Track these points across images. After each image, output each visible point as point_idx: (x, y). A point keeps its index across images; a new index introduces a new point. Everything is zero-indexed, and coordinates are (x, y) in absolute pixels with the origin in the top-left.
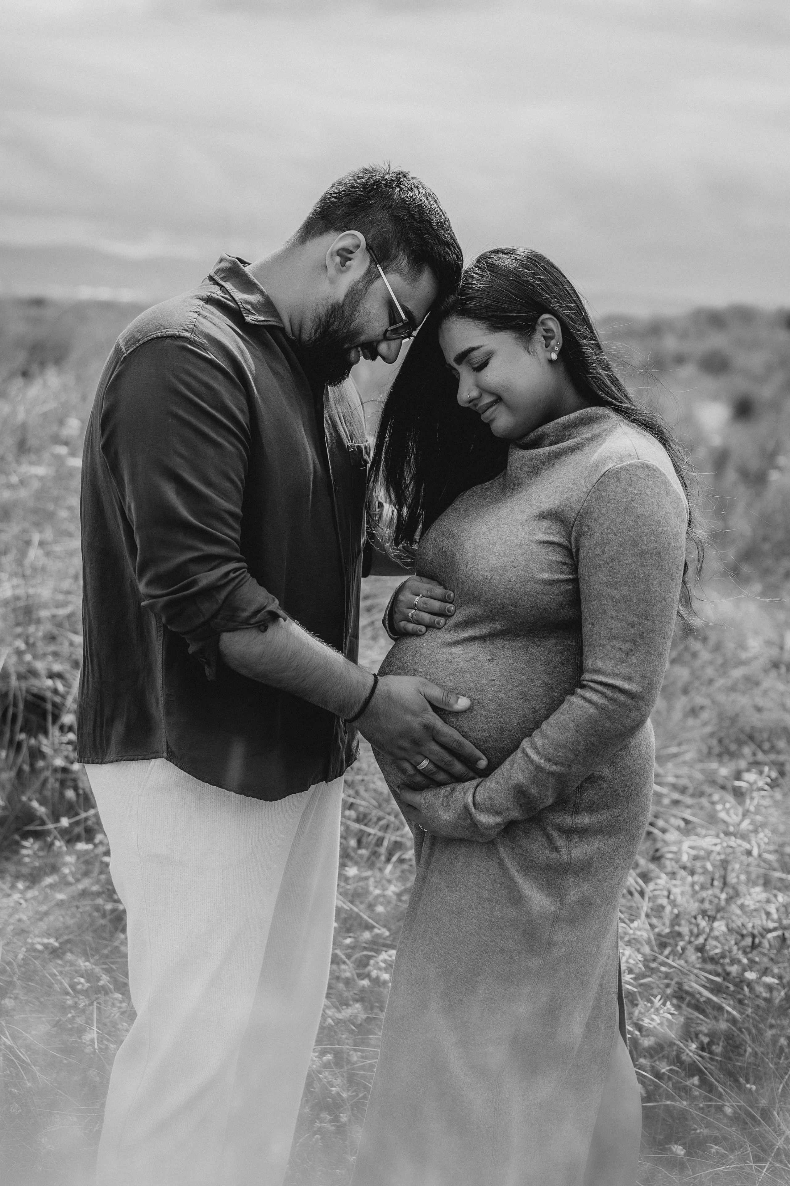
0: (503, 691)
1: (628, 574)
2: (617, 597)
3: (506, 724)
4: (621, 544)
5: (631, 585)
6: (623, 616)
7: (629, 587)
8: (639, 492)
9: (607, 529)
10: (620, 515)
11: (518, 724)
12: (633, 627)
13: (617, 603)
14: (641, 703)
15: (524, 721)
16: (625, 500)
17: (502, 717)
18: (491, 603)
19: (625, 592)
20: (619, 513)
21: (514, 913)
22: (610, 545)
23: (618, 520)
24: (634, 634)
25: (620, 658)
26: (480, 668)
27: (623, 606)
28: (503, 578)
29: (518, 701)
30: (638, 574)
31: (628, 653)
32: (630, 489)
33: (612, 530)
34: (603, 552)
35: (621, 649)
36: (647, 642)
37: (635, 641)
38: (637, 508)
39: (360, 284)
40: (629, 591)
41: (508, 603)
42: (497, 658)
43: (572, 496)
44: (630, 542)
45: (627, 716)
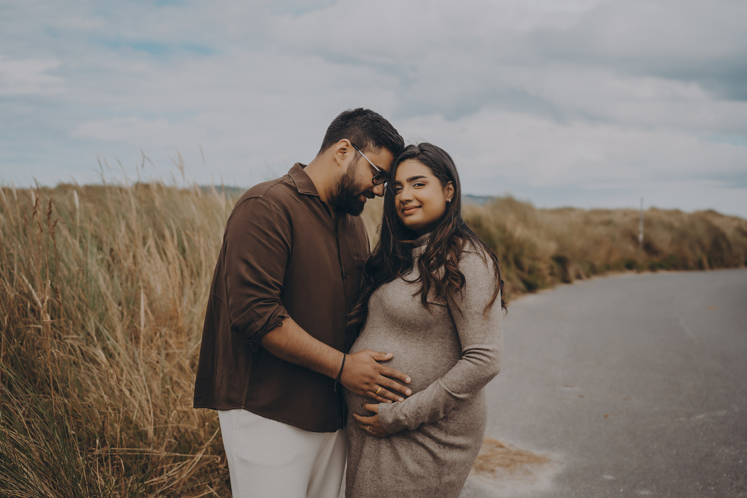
14: (494, 361)
21: (414, 487)
29: (419, 374)
39: (353, 162)
45: (488, 368)
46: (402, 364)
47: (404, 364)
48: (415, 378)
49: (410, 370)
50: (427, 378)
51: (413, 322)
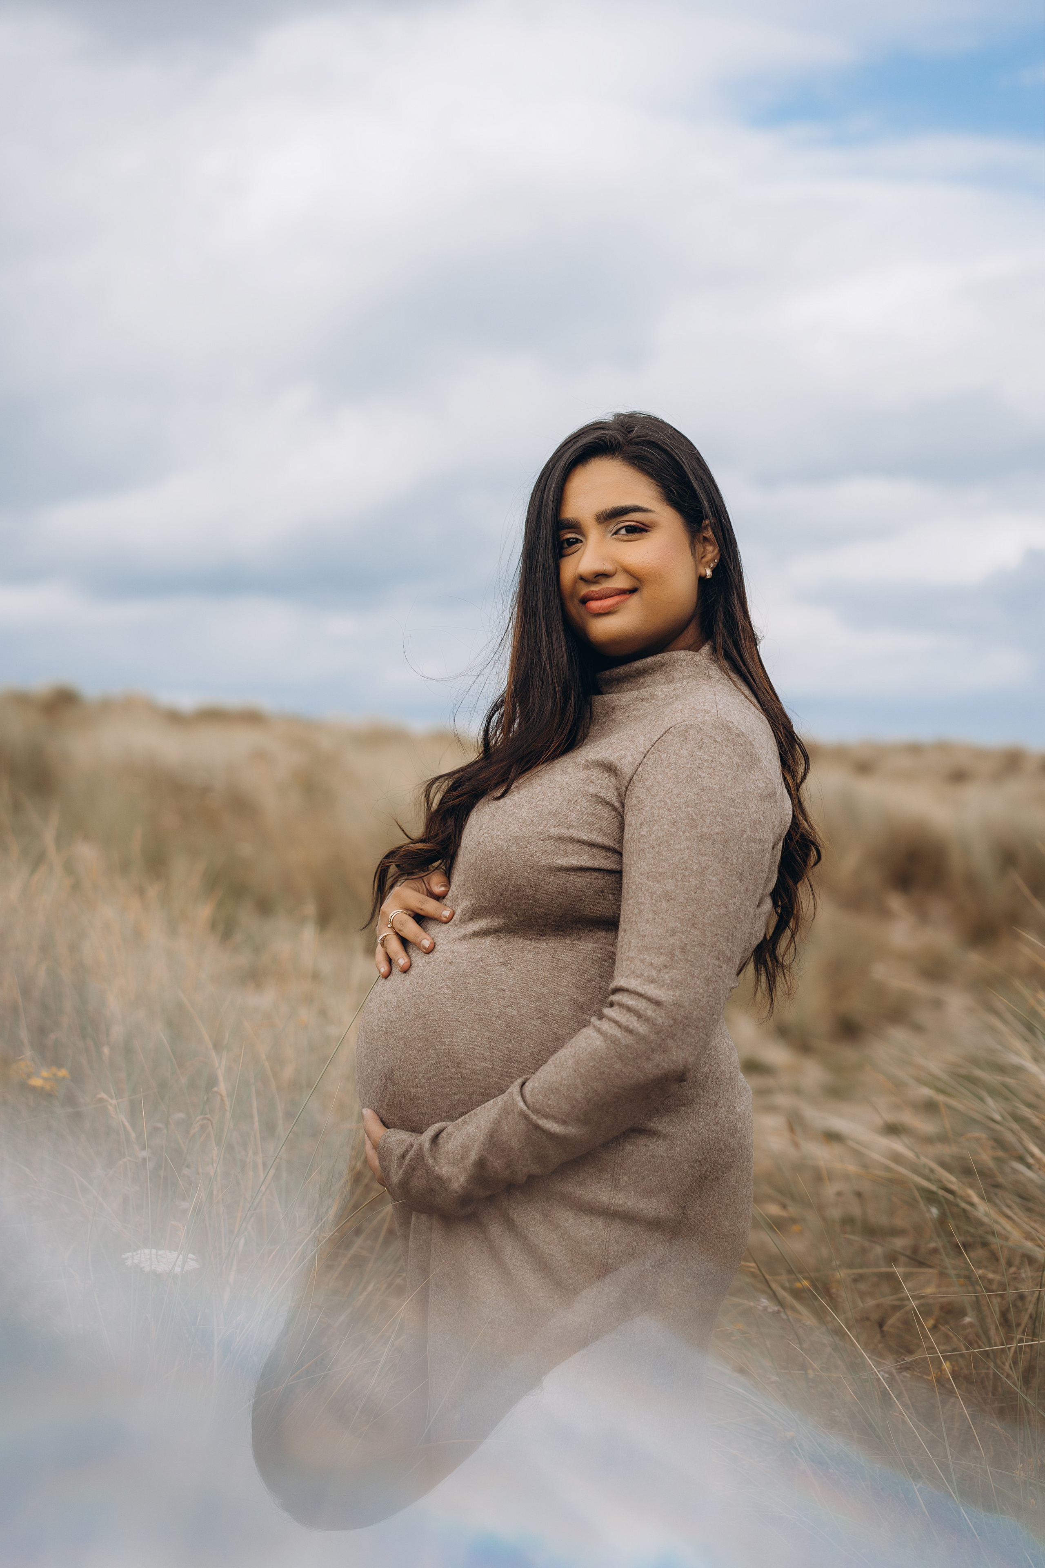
0: (515, 1006)
1: (677, 863)
2: (658, 893)
3: (516, 1053)
4: (674, 823)
5: (679, 878)
6: (662, 919)
7: (677, 880)
8: (710, 759)
9: (660, 802)
10: (679, 785)
11: (532, 1054)
12: (673, 935)
13: (657, 901)
15: (540, 1051)
16: (689, 766)
17: (510, 1041)
18: (502, 882)
19: (668, 887)
20: (678, 782)
22: (660, 823)
23: (675, 791)
24: (673, 945)
25: (648, 976)
26: (488, 973)
27: (664, 905)
28: (523, 851)
29: (534, 1022)
30: (692, 864)
31: (660, 970)
32: (698, 753)
33: (665, 803)
34: (650, 833)
35: (651, 964)
36: (689, 958)
37: (673, 954)
38: (704, 778)
40: (676, 886)
41: (525, 885)
42: (512, 961)
43: (625, 756)
44: (686, 821)
46: (489, 992)
47: (495, 991)
48: (519, 1031)
49: (509, 1009)
50: (555, 1033)
51: (529, 892)
